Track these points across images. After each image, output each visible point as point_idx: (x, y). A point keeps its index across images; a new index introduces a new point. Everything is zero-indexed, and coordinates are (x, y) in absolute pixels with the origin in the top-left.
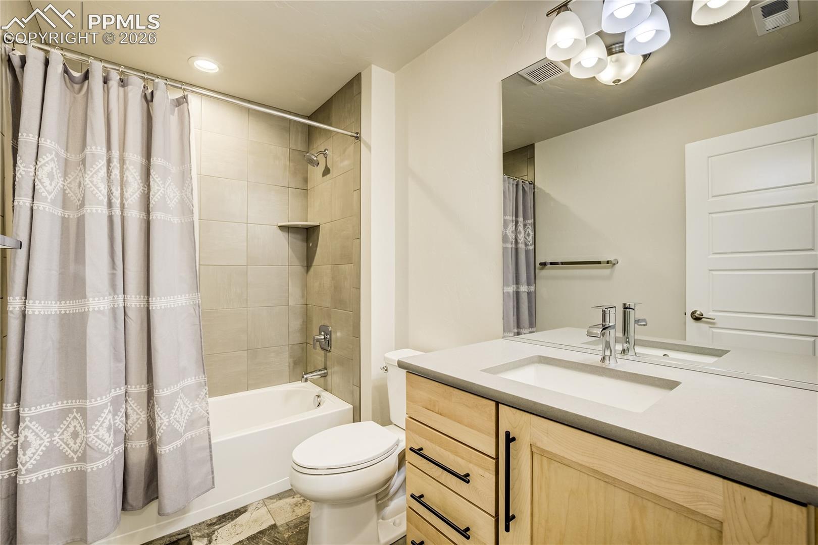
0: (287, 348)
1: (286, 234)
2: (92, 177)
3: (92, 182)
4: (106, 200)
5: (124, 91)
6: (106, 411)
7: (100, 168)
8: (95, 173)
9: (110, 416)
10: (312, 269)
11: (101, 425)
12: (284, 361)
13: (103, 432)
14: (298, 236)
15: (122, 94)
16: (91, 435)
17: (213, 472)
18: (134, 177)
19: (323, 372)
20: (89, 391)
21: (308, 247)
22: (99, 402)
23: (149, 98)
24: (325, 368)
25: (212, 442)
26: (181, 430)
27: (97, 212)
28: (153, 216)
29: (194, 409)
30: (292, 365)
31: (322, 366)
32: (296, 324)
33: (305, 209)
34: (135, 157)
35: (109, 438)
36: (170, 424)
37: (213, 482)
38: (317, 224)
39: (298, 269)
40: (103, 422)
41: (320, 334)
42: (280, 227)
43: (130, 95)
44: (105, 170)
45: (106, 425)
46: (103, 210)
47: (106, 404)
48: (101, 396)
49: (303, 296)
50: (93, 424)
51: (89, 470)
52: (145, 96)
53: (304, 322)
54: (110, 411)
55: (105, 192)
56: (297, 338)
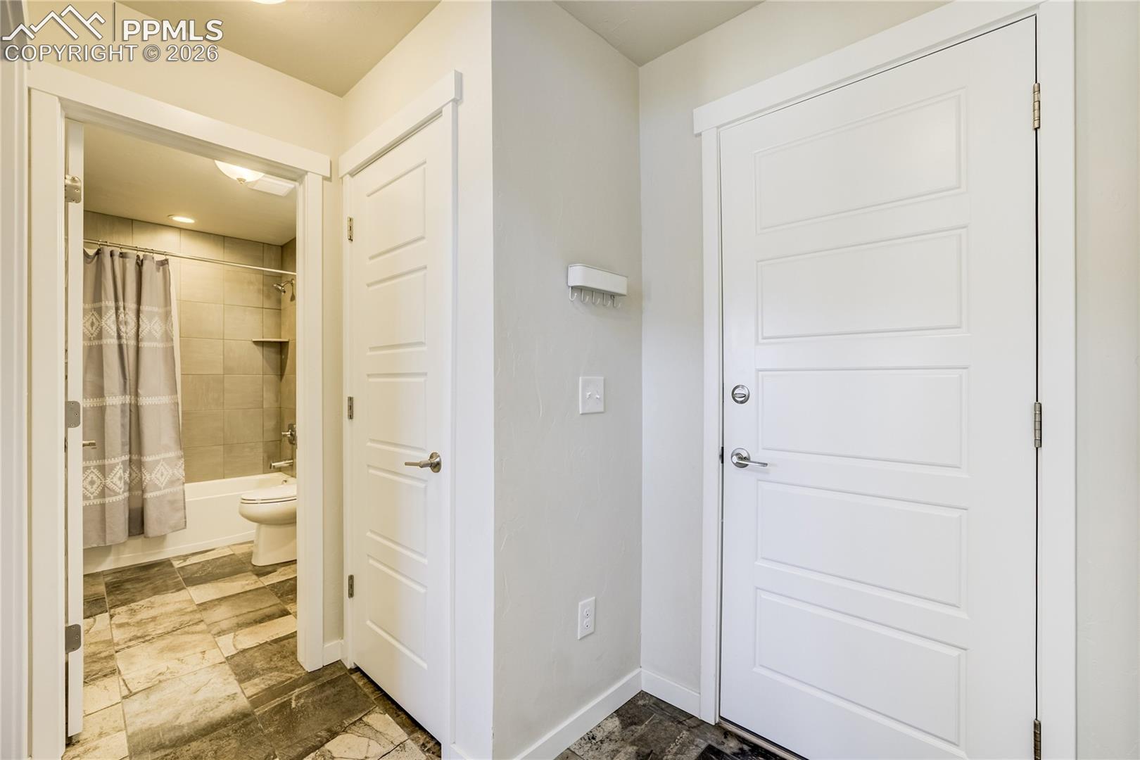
0: (261, 444)
1: (261, 348)
2: (106, 321)
3: (106, 324)
4: (116, 335)
5: (123, 261)
6: (118, 467)
7: (112, 315)
8: (109, 318)
9: (121, 471)
10: (284, 377)
11: (114, 476)
12: (259, 454)
13: (115, 480)
14: (272, 350)
15: (121, 262)
16: (108, 481)
17: (185, 518)
18: (132, 319)
19: (290, 461)
20: (106, 454)
21: (281, 358)
22: (113, 461)
23: (140, 263)
24: (292, 459)
25: (186, 500)
26: (162, 486)
27: (110, 342)
28: (142, 344)
29: (173, 474)
30: (266, 458)
31: (290, 457)
32: (270, 424)
33: (279, 326)
34: (131, 305)
35: (121, 484)
36: (151, 480)
37: (186, 524)
38: (287, 340)
39: (272, 377)
40: (116, 474)
41: (288, 431)
42: (256, 343)
43: (128, 265)
44: (114, 315)
45: (118, 475)
46: (115, 341)
47: (118, 463)
48: (114, 457)
49: (277, 401)
50: (109, 474)
51: (107, 502)
52: (137, 263)
53: (277, 422)
54: (120, 468)
55: (115, 330)
56: (270, 436)
